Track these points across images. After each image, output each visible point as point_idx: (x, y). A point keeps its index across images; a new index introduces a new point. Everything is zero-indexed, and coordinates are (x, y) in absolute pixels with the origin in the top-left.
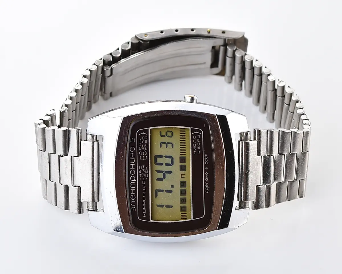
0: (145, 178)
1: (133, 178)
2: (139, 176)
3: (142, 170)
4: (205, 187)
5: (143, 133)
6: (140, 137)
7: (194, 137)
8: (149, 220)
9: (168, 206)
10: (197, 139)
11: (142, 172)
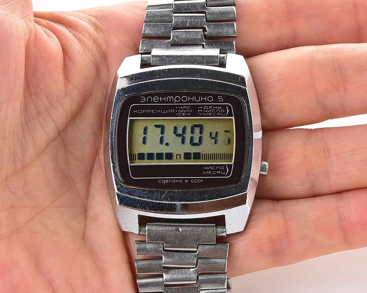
0: (177, 113)
1: (177, 99)
2: (180, 106)
3: (187, 109)
4: (166, 179)
5: (228, 111)
6: (224, 107)
7: (223, 168)
8: (129, 117)
9: (144, 139)
10: (220, 170)
11: (185, 109)
